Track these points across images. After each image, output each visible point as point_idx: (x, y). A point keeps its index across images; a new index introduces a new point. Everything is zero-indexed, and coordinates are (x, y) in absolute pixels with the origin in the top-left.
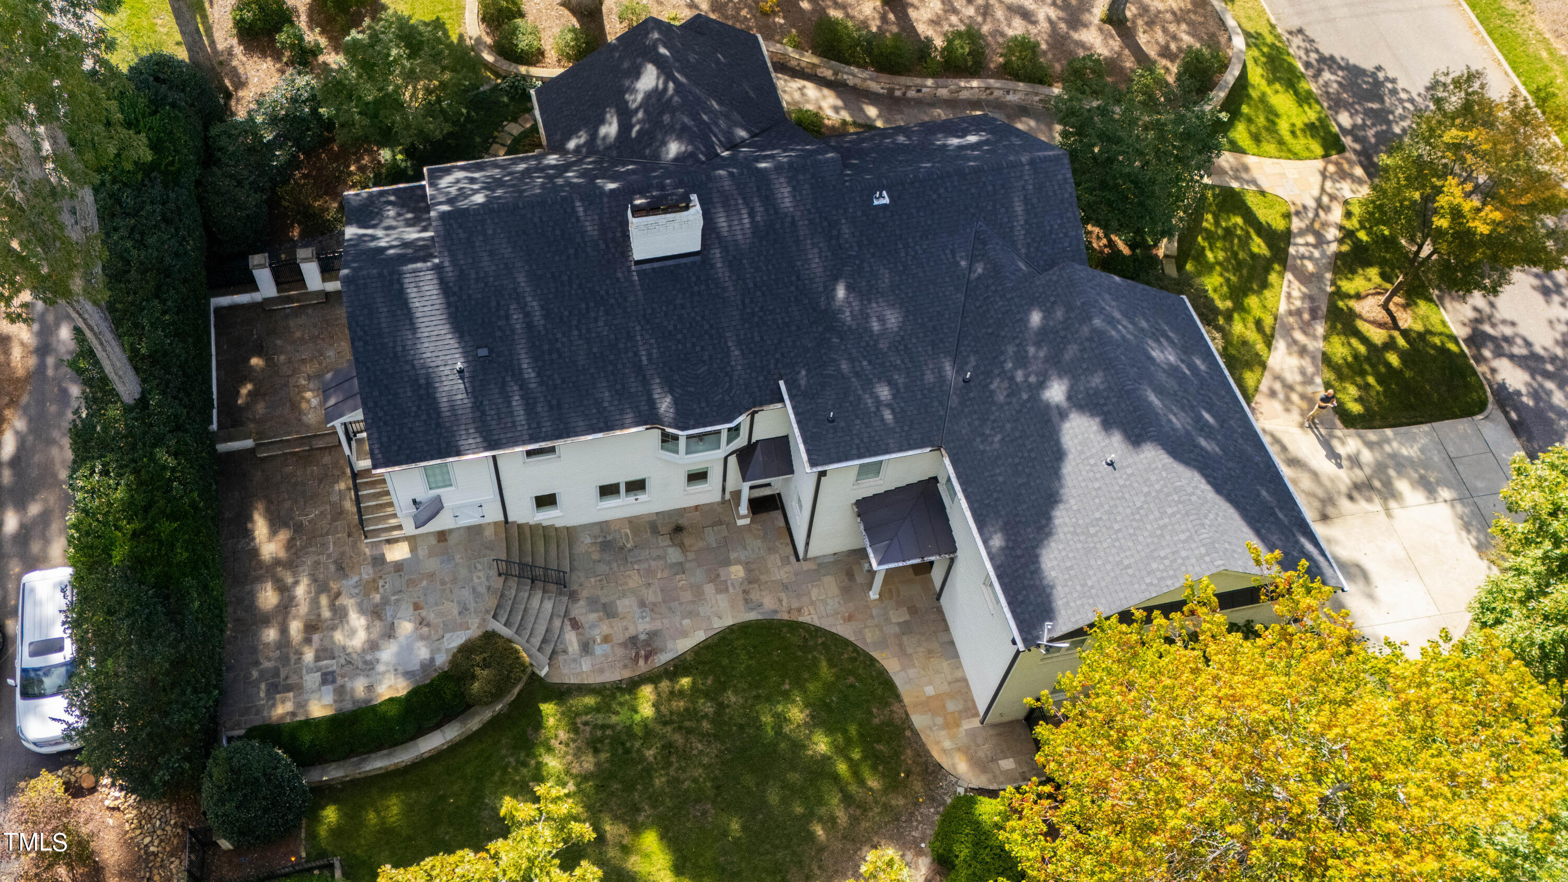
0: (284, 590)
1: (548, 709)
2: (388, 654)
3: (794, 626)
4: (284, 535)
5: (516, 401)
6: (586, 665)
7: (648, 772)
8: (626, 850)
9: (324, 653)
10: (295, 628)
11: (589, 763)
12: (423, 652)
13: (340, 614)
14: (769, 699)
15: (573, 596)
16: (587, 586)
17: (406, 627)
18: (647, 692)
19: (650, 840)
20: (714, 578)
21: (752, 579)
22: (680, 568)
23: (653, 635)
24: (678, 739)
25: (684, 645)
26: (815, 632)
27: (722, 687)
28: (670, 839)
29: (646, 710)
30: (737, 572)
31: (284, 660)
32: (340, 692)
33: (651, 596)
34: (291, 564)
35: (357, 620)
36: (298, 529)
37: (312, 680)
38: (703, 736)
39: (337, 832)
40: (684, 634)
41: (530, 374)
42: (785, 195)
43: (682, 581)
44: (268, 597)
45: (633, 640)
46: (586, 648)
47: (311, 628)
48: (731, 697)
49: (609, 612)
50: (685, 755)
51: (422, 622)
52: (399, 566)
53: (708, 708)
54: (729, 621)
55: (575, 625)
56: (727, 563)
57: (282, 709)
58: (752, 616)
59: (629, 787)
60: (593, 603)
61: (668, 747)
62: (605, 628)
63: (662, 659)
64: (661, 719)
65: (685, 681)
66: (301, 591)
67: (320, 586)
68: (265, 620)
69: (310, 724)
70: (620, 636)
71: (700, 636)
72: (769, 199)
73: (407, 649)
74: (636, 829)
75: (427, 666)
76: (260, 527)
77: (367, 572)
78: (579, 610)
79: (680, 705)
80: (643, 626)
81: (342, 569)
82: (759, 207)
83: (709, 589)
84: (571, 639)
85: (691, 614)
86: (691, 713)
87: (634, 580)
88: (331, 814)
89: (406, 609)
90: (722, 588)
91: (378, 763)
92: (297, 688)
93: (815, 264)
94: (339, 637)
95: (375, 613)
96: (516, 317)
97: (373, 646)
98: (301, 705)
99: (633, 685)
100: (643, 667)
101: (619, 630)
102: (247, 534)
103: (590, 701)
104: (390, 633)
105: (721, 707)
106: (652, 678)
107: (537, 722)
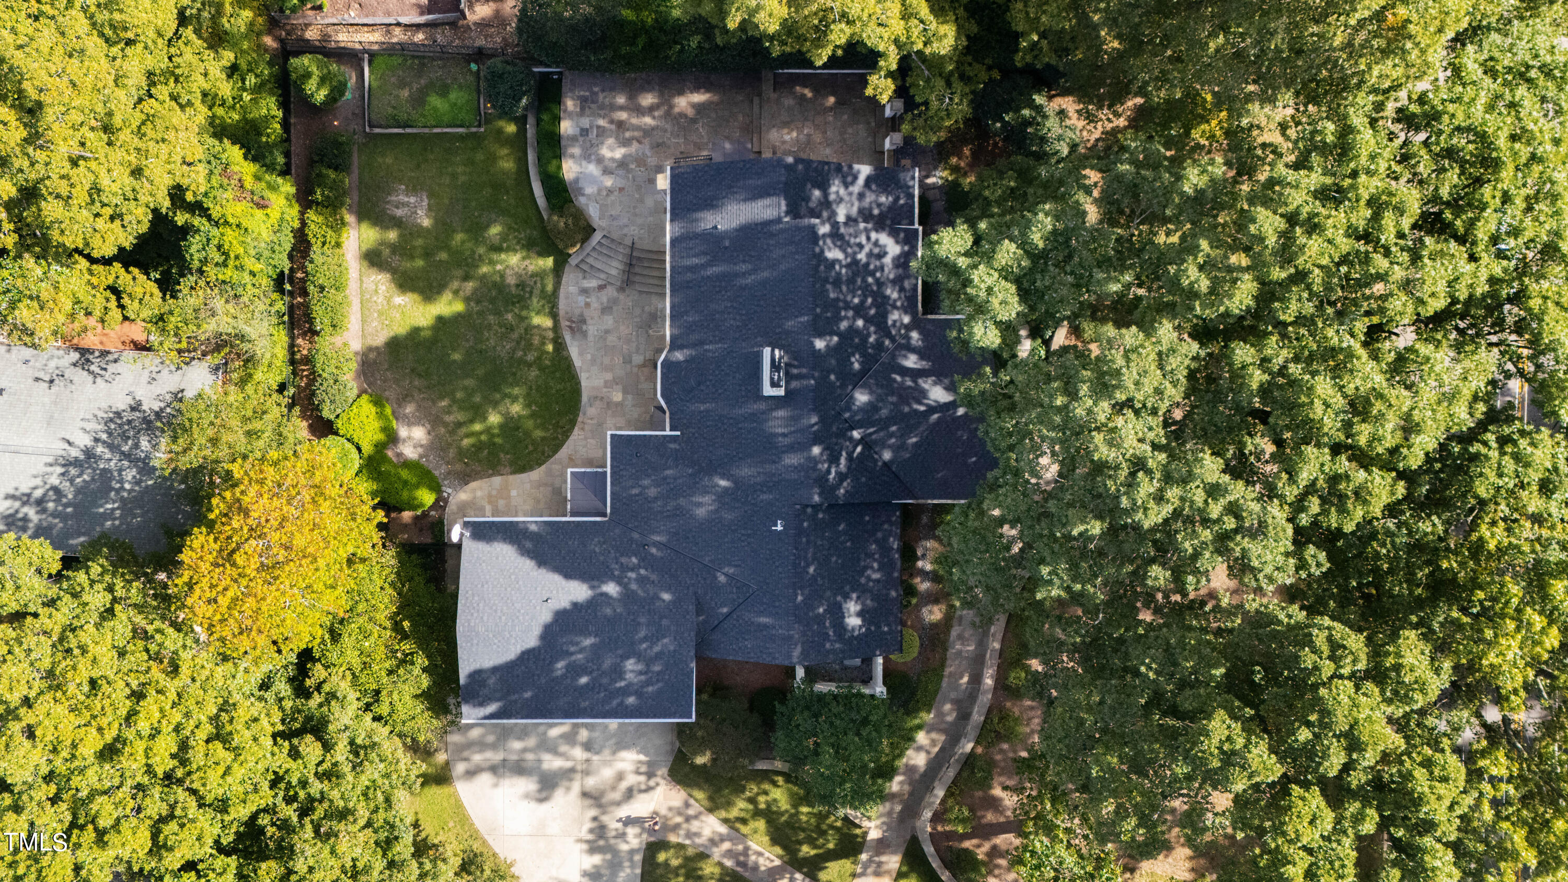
0: (651, 109)
1: (549, 262)
2: (592, 169)
3: (573, 423)
4: (690, 112)
5: (696, 261)
6: (573, 289)
7: (498, 313)
8: (456, 293)
9: (602, 132)
10: (623, 115)
11: (511, 280)
12: (589, 190)
13: (625, 143)
14: (528, 395)
15: (621, 289)
16: (627, 300)
17: (609, 182)
18: (548, 323)
19: (459, 307)
20: (615, 381)
21: (609, 404)
22: (627, 360)
23: (584, 334)
24: (515, 336)
25: (574, 351)
26: (567, 435)
27: (542, 369)
28: (457, 318)
29: (537, 320)
30: (617, 397)
31: (602, 107)
32: (574, 139)
33: (612, 339)
34: (668, 114)
35: (619, 153)
36: (694, 121)
37: (585, 122)
38: (514, 350)
39: (500, 131)
40: (581, 354)
41: (710, 271)
42: (792, 460)
43: (618, 360)
44: (648, 100)
45: (584, 321)
46: (585, 291)
47: (620, 125)
48: (534, 373)
49: (606, 310)
50: (503, 337)
51: (610, 191)
52: (652, 181)
53: (530, 357)
54: (584, 383)
55: (601, 288)
56: (625, 392)
57: (570, 104)
58: (585, 398)
59: (492, 301)
60: (615, 301)
61: (511, 329)
62: (595, 305)
63: (568, 337)
64: (529, 329)
65: (550, 348)
66: (648, 120)
67: (647, 132)
68: (632, 97)
69: (557, 119)
70: (587, 313)
71: (577, 362)
72: (791, 448)
73: (592, 179)
74: (467, 300)
75: (580, 191)
76: (699, 98)
77: (652, 161)
78: (611, 292)
79: (536, 341)
80: (592, 329)
81: (658, 146)
82: (787, 441)
83: (609, 376)
84: (592, 283)
85: (593, 361)
86: (529, 346)
87: (624, 330)
88: (511, 128)
89: (620, 183)
90: (607, 384)
91: (531, 157)
92: (582, 113)
93: (746, 471)
94: (611, 141)
95: (622, 164)
96: (744, 267)
97: (600, 160)
98: (570, 115)
99: (554, 316)
100: (564, 323)
101: (592, 314)
102: (696, 89)
103: (550, 288)
104: (606, 171)
105: (530, 365)
106: (556, 328)
107: (543, 254)
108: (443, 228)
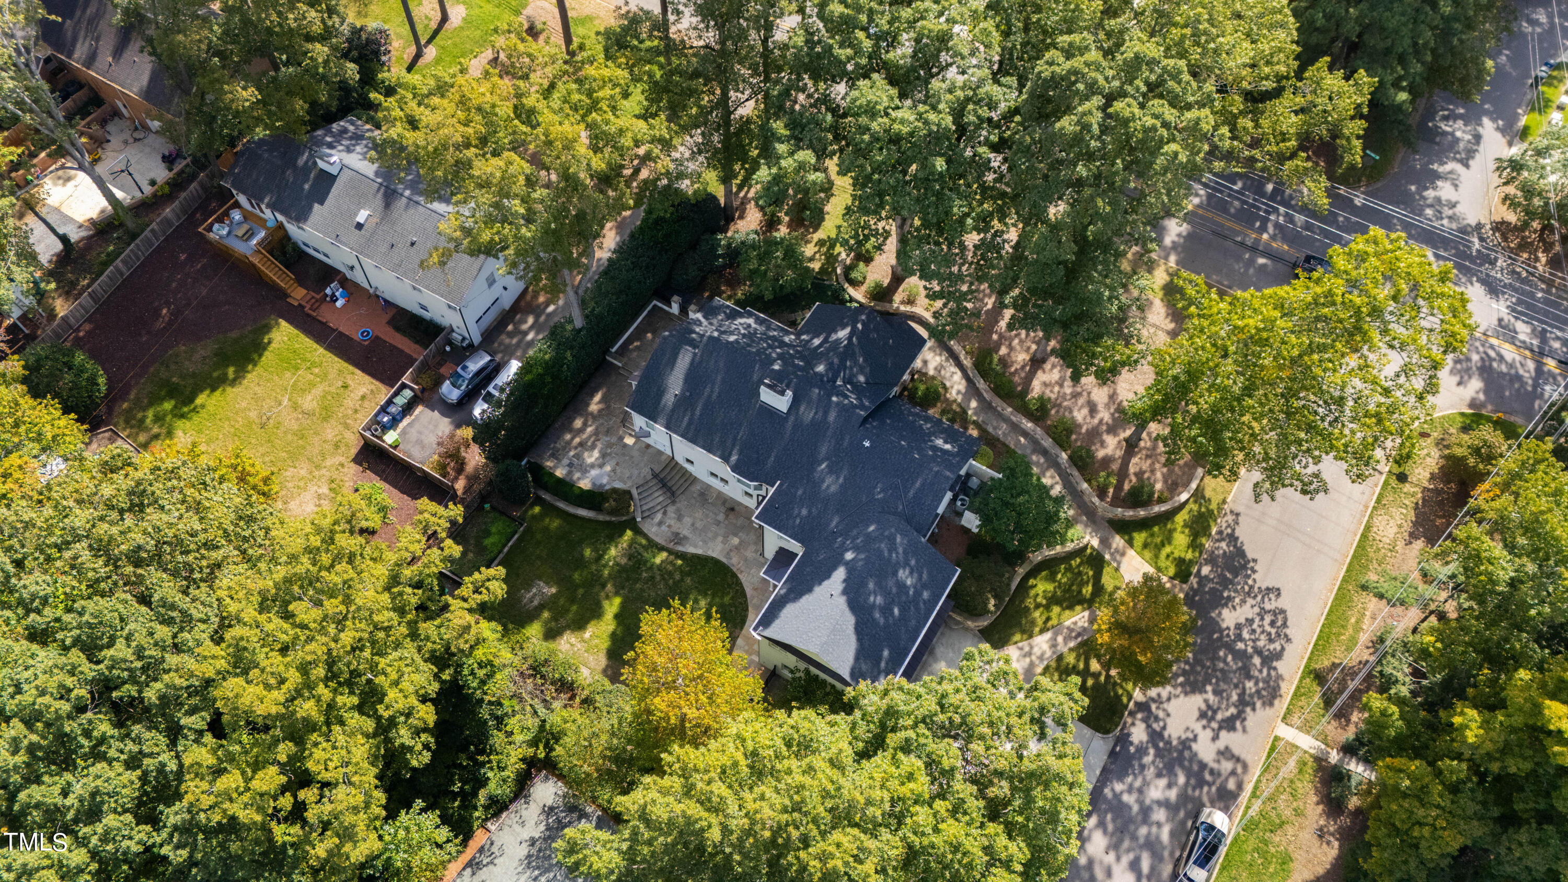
0: (585, 425)
1: (629, 533)
2: (594, 472)
3: (734, 575)
4: (601, 406)
5: (686, 419)
6: (654, 529)
7: (638, 580)
8: (607, 597)
9: (577, 456)
10: (577, 440)
11: (624, 561)
12: (605, 481)
13: (593, 447)
14: (700, 592)
15: (673, 502)
16: (682, 503)
17: (608, 468)
18: (664, 555)
19: (617, 601)
20: (726, 537)
21: (737, 548)
22: (718, 523)
23: (685, 538)
24: (658, 578)
25: (691, 550)
26: (739, 583)
27: (689, 574)
28: (623, 606)
29: (658, 560)
30: (736, 541)
31: (564, 448)
32: (570, 473)
33: (699, 524)
34: (595, 417)
35: (596, 454)
36: (608, 407)
37: (566, 461)
38: (666, 584)
39: (534, 517)
40: (696, 546)
41: (698, 413)
42: (832, 417)
43: (714, 528)
44: (578, 423)
45: (677, 534)
46: (660, 524)
47: (581, 444)
48: (688, 580)
49: (680, 518)
50: (654, 585)
51: (614, 471)
52: (625, 445)
53: (677, 577)
54: (714, 555)
55: (665, 513)
56: (736, 535)
57: (549, 464)
58: (724, 560)
59: (628, 579)
60: (678, 510)
61: (653, 578)
62: (672, 522)
63: (680, 548)
64: (659, 568)
65: (680, 562)
66: (589, 429)
67: (596, 433)
68: (570, 430)
69: (552, 475)
70: (674, 529)
71: (699, 551)
72: (826, 413)
73: (601, 476)
74: (617, 594)
75: (602, 486)
76: (598, 397)
77: (614, 439)
78: (671, 510)
79: (670, 568)
80: (685, 532)
81: (608, 432)
82: (820, 414)
83: (720, 539)
84: (659, 516)
85: (705, 542)
86: (670, 574)
87: (699, 514)
88: (537, 509)
89: (613, 462)
90: (723, 542)
91: (561, 505)
92: (559, 460)
93: (824, 450)
94: (586, 454)
95: (604, 455)
96: (708, 389)
97: (592, 466)
98: (556, 467)
99: (662, 549)
100: (671, 546)
101: (676, 527)
102: (592, 396)
103: (644, 542)
104: (601, 466)
105: (682, 580)
106: (670, 552)
107: (621, 534)
108: (564, 582)
